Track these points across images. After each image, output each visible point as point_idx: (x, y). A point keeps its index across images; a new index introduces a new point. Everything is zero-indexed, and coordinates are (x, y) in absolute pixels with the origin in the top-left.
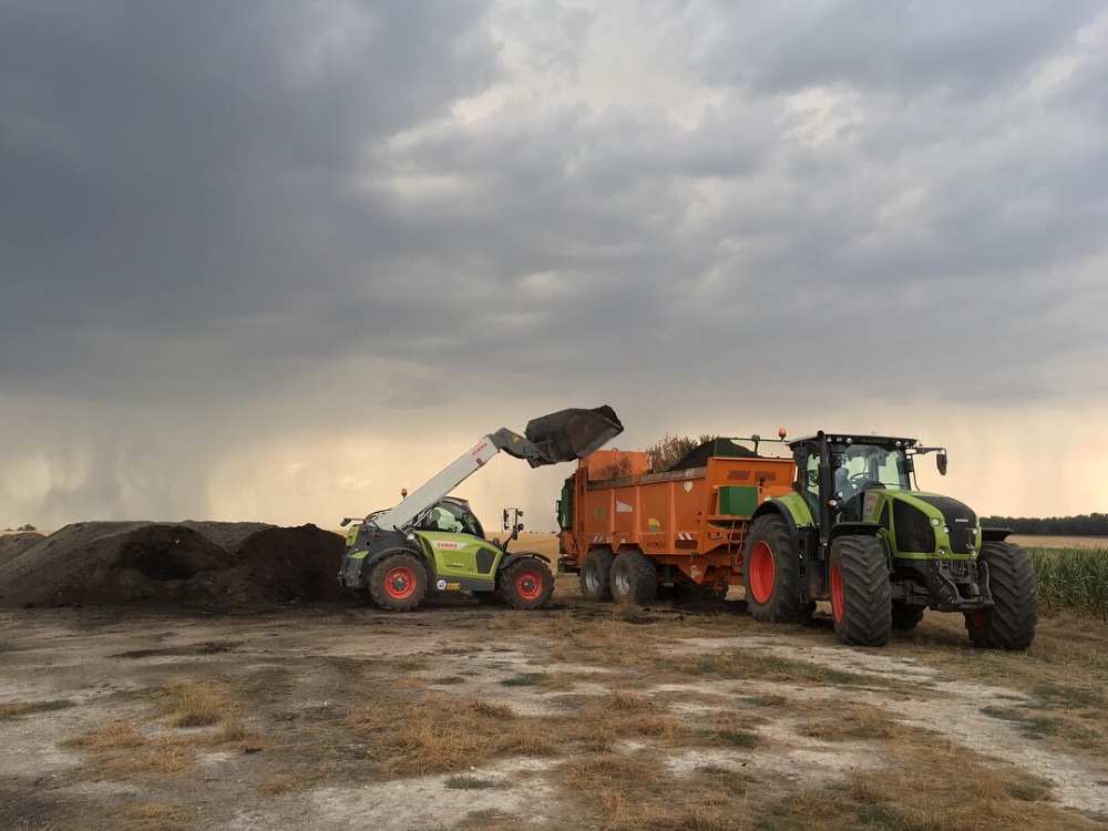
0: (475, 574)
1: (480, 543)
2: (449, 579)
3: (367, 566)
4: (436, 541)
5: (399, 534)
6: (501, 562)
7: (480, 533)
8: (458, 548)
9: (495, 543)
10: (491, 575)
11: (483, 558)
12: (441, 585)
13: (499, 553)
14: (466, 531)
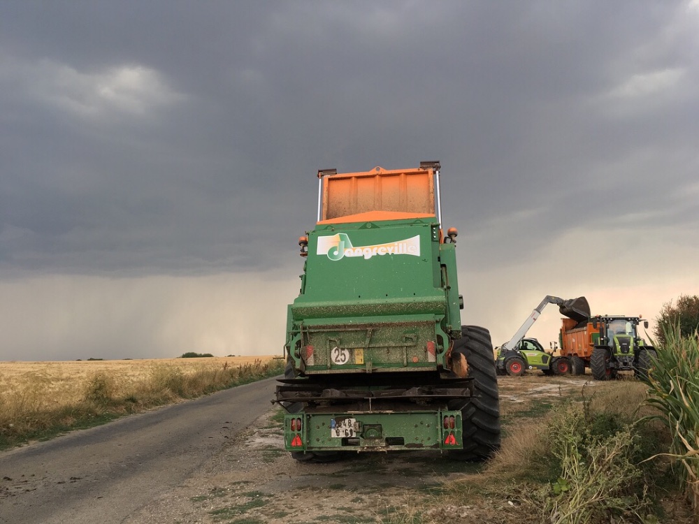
0: (542, 364)
1: (543, 354)
2: (533, 366)
3: (505, 362)
4: (527, 353)
5: (514, 351)
6: (551, 360)
7: (543, 350)
8: (535, 356)
9: (549, 353)
10: (548, 364)
11: (544, 358)
13: (550, 357)
14: (538, 349)
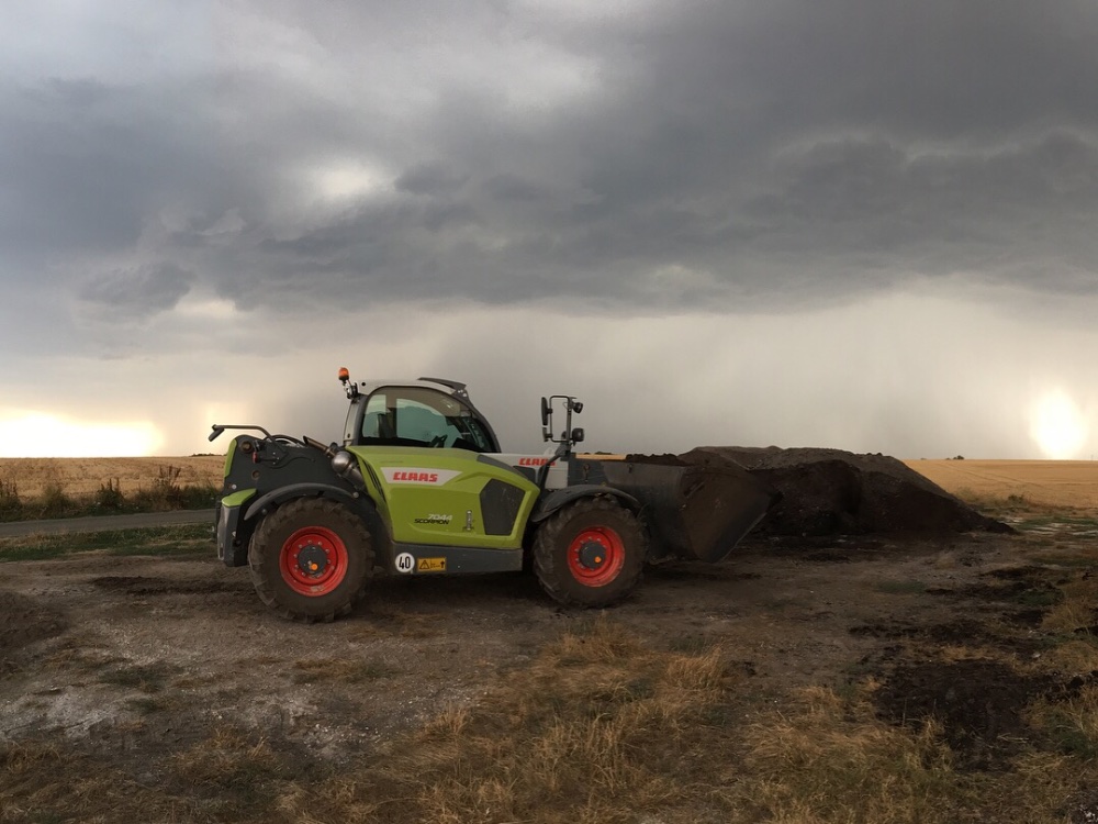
0: (478, 536)
1: (490, 471)
2: (420, 550)
6: (535, 508)
7: (490, 449)
8: (440, 483)
9: (523, 468)
10: (514, 538)
11: (496, 502)
12: (404, 563)
13: (530, 492)
14: (464, 443)
